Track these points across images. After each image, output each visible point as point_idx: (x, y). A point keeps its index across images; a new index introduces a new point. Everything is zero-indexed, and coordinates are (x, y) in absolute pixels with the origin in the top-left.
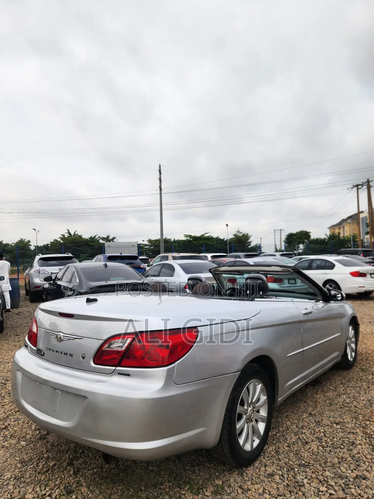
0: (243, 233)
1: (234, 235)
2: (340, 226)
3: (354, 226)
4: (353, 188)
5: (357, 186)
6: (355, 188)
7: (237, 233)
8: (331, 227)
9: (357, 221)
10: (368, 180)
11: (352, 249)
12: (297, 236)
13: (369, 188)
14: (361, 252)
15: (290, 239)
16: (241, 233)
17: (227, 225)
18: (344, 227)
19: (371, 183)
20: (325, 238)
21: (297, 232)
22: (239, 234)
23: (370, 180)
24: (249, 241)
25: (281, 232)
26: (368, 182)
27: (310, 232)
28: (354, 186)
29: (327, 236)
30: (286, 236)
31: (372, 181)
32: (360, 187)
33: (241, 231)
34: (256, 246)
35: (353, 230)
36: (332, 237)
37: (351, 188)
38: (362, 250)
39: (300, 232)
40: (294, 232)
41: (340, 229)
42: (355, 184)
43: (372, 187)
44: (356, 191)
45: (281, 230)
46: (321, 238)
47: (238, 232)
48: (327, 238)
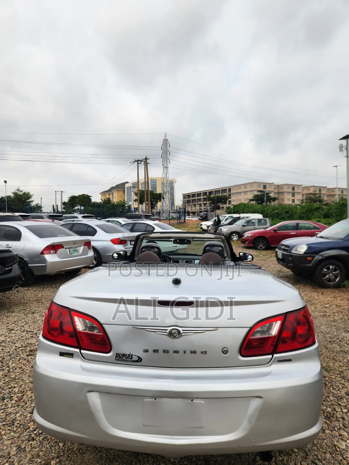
0: (24, 192)
1: (13, 193)
2: (110, 193)
3: (121, 193)
4: (134, 162)
5: (138, 161)
6: (136, 163)
7: (17, 192)
8: (102, 192)
9: (123, 190)
10: (146, 157)
11: (134, 214)
12: (79, 199)
13: (146, 164)
14: (144, 216)
15: (73, 201)
16: (22, 191)
17: (5, 182)
18: (113, 193)
19: (148, 161)
20: (101, 202)
21: (79, 195)
22: (19, 193)
23: (147, 158)
24: (30, 200)
25: (62, 194)
26: (146, 159)
27: (91, 197)
28: (136, 161)
29: (102, 200)
30: (69, 198)
31: (149, 159)
32: (139, 162)
33: (21, 189)
34: (37, 205)
35: (120, 196)
36: (107, 202)
37: (133, 162)
38: (144, 215)
39: (82, 195)
40: (77, 195)
41: (109, 195)
42: (137, 160)
43: (149, 163)
44: (137, 165)
45: (62, 191)
46: (97, 202)
47: (18, 190)
48: (102, 202)
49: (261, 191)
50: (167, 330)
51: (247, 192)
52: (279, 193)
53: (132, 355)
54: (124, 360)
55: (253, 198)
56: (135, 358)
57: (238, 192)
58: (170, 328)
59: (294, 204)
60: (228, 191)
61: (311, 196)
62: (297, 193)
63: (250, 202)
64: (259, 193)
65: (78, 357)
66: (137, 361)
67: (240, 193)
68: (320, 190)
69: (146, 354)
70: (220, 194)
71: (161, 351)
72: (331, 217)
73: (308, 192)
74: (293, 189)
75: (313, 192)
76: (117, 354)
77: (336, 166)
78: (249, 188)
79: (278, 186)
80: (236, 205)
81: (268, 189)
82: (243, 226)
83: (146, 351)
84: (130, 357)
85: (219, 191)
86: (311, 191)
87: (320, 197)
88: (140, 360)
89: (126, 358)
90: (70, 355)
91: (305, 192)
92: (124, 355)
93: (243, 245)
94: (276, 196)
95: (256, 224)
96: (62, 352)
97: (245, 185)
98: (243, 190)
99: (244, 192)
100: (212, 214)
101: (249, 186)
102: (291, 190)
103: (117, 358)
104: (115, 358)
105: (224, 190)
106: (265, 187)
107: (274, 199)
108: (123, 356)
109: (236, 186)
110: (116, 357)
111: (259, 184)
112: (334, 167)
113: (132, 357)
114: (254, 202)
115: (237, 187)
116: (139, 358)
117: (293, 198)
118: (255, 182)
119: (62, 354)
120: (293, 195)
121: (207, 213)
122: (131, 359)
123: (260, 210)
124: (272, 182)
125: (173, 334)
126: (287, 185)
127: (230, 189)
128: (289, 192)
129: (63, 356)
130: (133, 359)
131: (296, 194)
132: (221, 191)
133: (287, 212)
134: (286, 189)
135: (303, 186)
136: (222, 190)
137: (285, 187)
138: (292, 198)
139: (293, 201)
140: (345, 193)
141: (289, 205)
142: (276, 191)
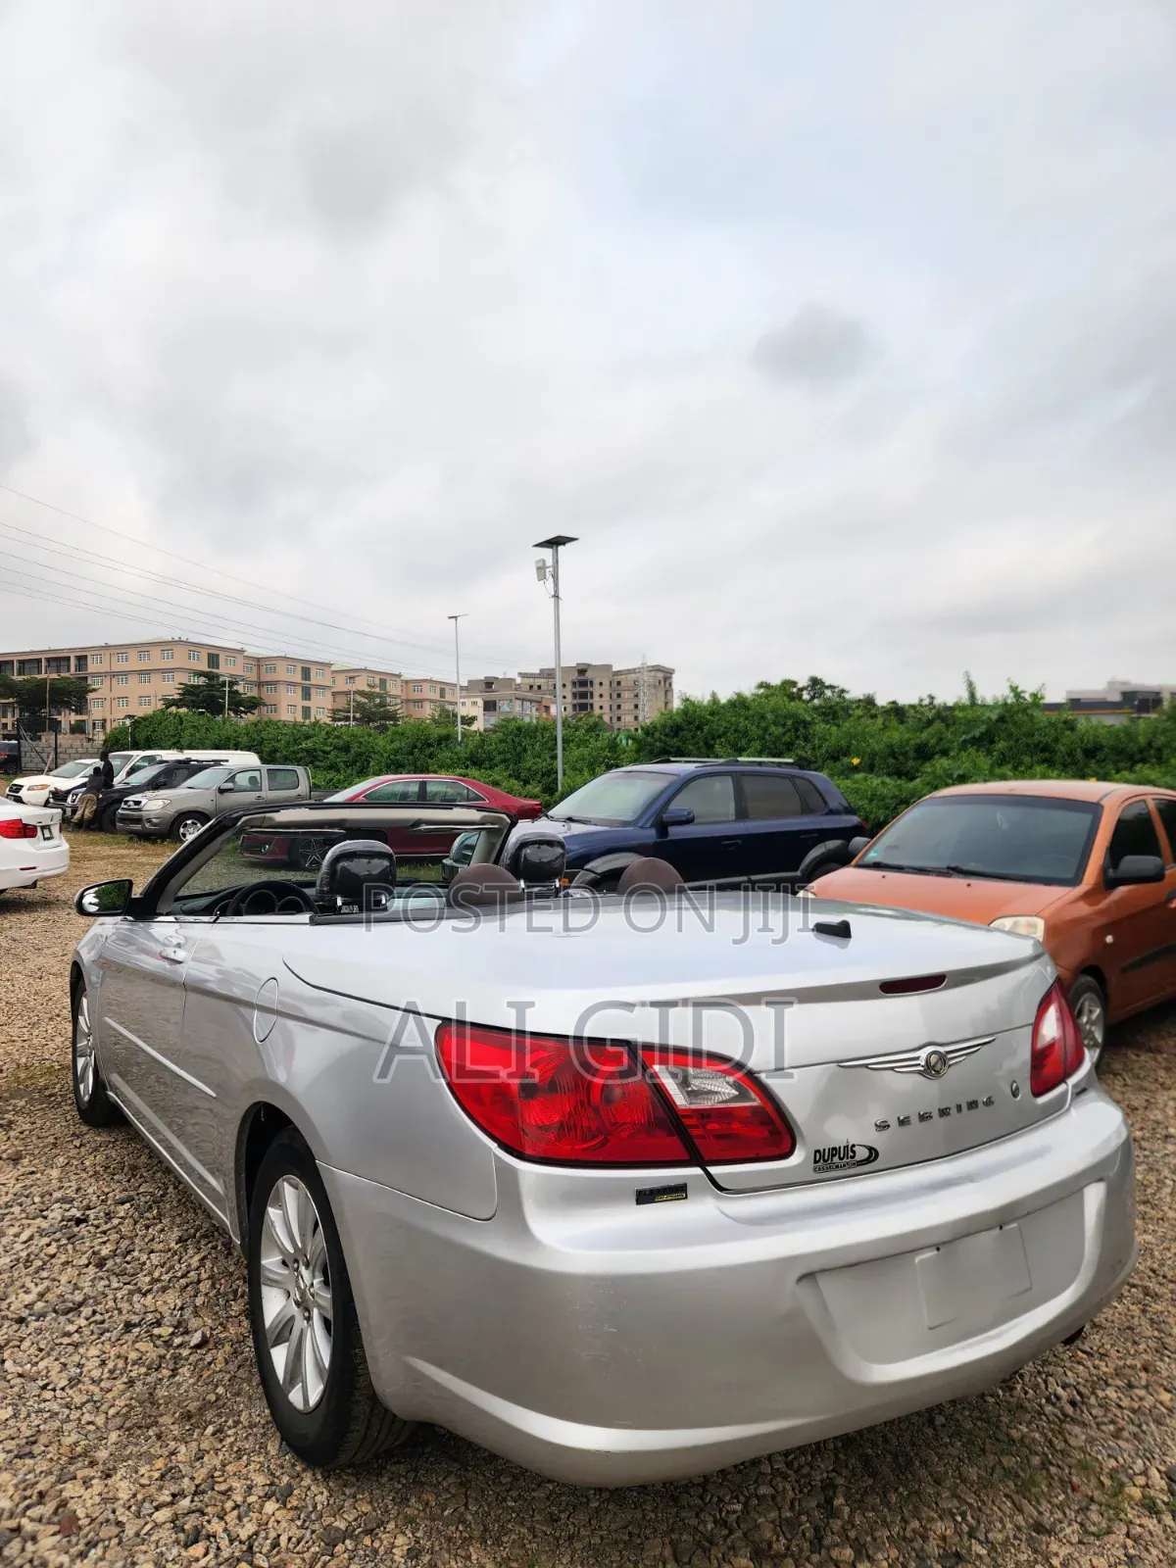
49: (200, 674)
50: (918, 1058)
51: (148, 672)
52: (260, 684)
53: (853, 1146)
54: (837, 1167)
55: (177, 697)
56: (862, 1154)
57: (113, 669)
58: (923, 1054)
59: (307, 722)
60: (73, 662)
61: (359, 698)
62: (318, 687)
63: (167, 708)
64: (202, 681)
65: (702, 1192)
66: (868, 1161)
67: (126, 673)
68: (383, 682)
69: (885, 1133)
70: (40, 672)
71: (915, 1119)
72: (487, 764)
73: (353, 687)
74: (306, 674)
75: (367, 689)
76: (816, 1152)
77: (455, 617)
78: (156, 661)
79: (259, 661)
80: (144, 719)
81: (225, 670)
82: (222, 791)
83: (883, 1126)
84: (851, 1154)
85: (39, 661)
86: (361, 684)
87: (382, 705)
88: (873, 1154)
89: (841, 1159)
90: (678, 1191)
91: (342, 685)
92: (834, 1151)
93: (249, 857)
94: (254, 693)
95: (265, 784)
96: (645, 1191)
97: (143, 648)
98: (133, 663)
99: (140, 672)
100: (38, 749)
101: (156, 652)
102: (298, 678)
103: (819, 1164)
104: (812, 1165)
105: (58, 661)
106: (213, 660)
107: (253, 704)
108: (833, 1156)
109: (107, 647)
110: (816, 1162)
111: (194, 647)
112: (450, 618)
113: (854, 1152)
114: (184, 710)
115: (112, 651)
116: (871, 1149)
117: (306, 703)
118: (180, 642)
119: (646, 1196)
120: (306, 694)
121: (19, 743)
122: (852, 1157)
123: (244, 740)
124: (239, 647)
125: (934, 1066)
126: (286, 658)
127: (82, 660)
128: (294, 684)
129: (652, 1201)
130: (858, 1158)
131: (313, 691)
132: (44, 663)
133: (346, 749)
134: (282, 674)
135: (333, 668)
136: (48, 660)
137: (281, 667)
138: (301, 703)
139: (306, 711)
140: (448, 697)
141: (295, 724)
142: (253, 677)
